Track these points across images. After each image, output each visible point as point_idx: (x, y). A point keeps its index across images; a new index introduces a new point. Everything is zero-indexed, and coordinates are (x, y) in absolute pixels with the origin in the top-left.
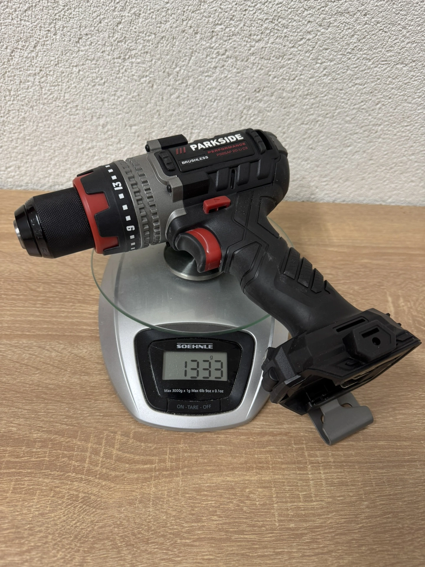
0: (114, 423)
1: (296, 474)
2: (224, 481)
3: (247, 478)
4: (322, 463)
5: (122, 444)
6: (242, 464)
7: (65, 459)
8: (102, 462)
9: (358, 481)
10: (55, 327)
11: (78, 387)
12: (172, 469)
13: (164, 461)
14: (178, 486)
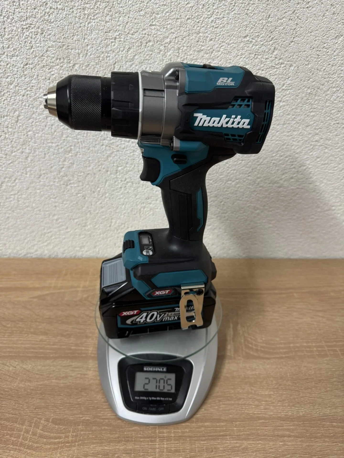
0: (41, 412)
1: (148, 444)
2: (103, 450)
3: (117, 447)
4: (167, 437)
5: (44, 426)
6: (115, 438)
7: (8, 436)
8: (30, 438)
9: (187, 449)
10: (14, 350)
11: (23, 390)
12: (72, 442)
13: (68, 437)
14: (74, 453)
